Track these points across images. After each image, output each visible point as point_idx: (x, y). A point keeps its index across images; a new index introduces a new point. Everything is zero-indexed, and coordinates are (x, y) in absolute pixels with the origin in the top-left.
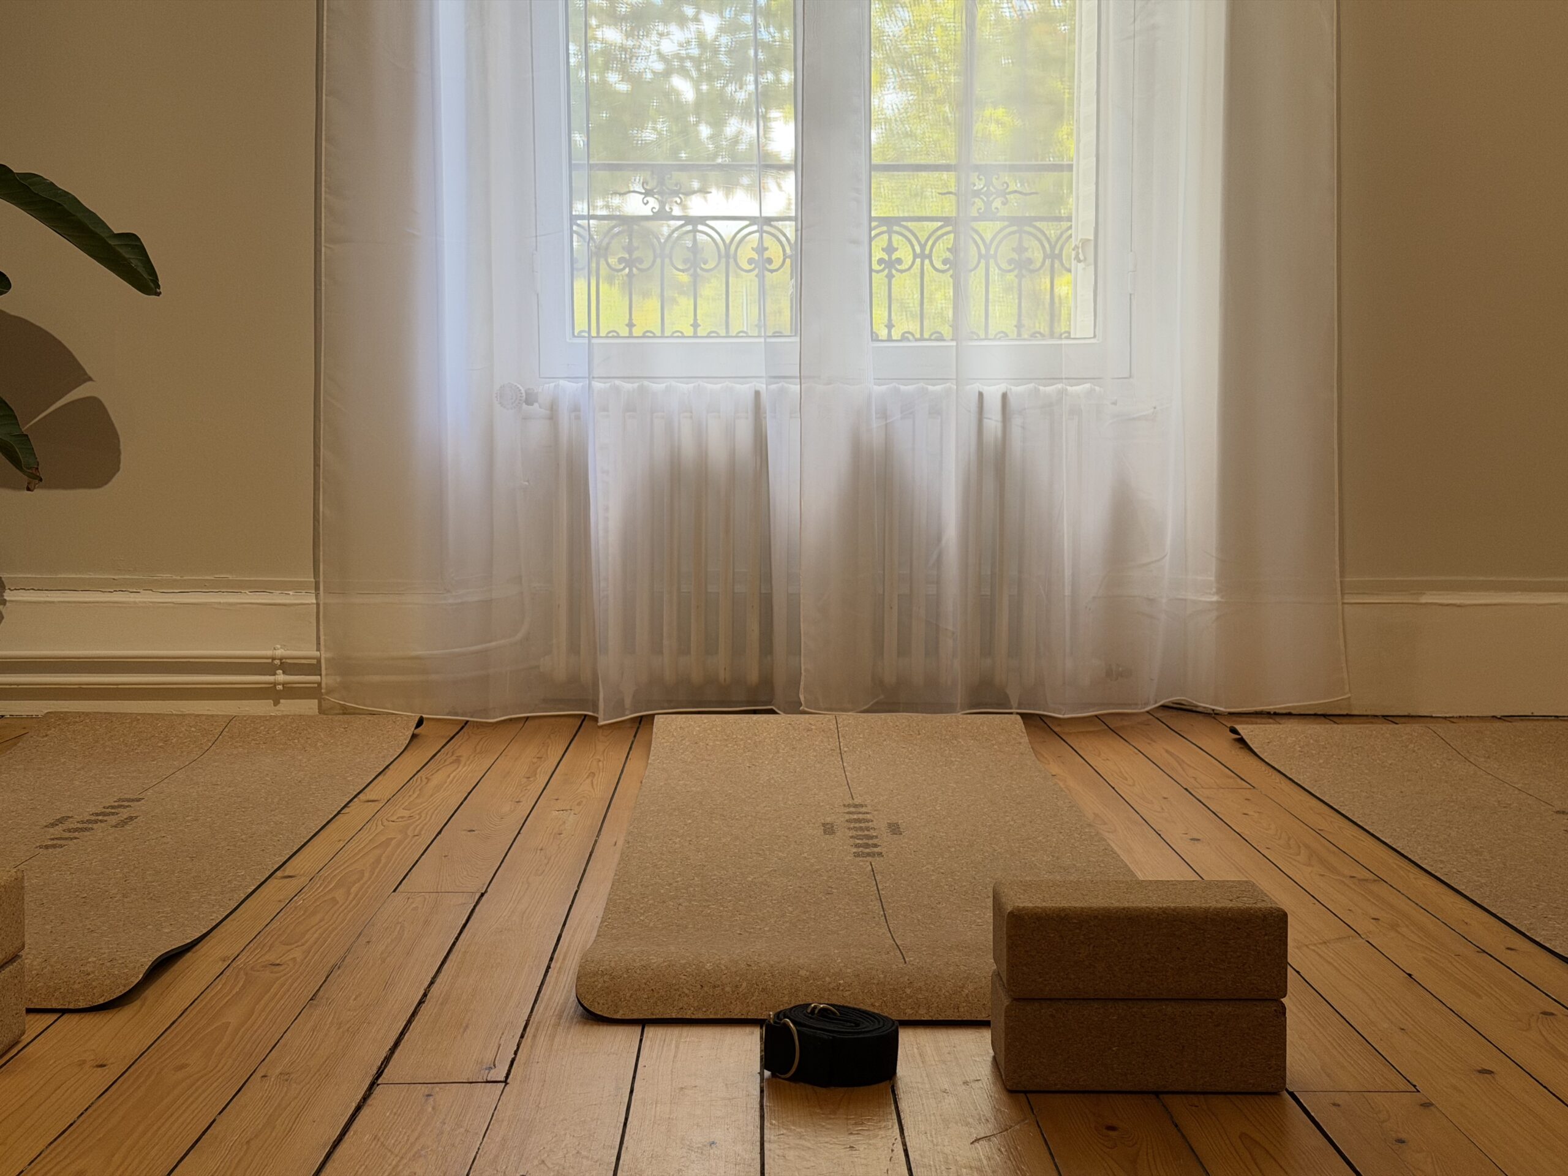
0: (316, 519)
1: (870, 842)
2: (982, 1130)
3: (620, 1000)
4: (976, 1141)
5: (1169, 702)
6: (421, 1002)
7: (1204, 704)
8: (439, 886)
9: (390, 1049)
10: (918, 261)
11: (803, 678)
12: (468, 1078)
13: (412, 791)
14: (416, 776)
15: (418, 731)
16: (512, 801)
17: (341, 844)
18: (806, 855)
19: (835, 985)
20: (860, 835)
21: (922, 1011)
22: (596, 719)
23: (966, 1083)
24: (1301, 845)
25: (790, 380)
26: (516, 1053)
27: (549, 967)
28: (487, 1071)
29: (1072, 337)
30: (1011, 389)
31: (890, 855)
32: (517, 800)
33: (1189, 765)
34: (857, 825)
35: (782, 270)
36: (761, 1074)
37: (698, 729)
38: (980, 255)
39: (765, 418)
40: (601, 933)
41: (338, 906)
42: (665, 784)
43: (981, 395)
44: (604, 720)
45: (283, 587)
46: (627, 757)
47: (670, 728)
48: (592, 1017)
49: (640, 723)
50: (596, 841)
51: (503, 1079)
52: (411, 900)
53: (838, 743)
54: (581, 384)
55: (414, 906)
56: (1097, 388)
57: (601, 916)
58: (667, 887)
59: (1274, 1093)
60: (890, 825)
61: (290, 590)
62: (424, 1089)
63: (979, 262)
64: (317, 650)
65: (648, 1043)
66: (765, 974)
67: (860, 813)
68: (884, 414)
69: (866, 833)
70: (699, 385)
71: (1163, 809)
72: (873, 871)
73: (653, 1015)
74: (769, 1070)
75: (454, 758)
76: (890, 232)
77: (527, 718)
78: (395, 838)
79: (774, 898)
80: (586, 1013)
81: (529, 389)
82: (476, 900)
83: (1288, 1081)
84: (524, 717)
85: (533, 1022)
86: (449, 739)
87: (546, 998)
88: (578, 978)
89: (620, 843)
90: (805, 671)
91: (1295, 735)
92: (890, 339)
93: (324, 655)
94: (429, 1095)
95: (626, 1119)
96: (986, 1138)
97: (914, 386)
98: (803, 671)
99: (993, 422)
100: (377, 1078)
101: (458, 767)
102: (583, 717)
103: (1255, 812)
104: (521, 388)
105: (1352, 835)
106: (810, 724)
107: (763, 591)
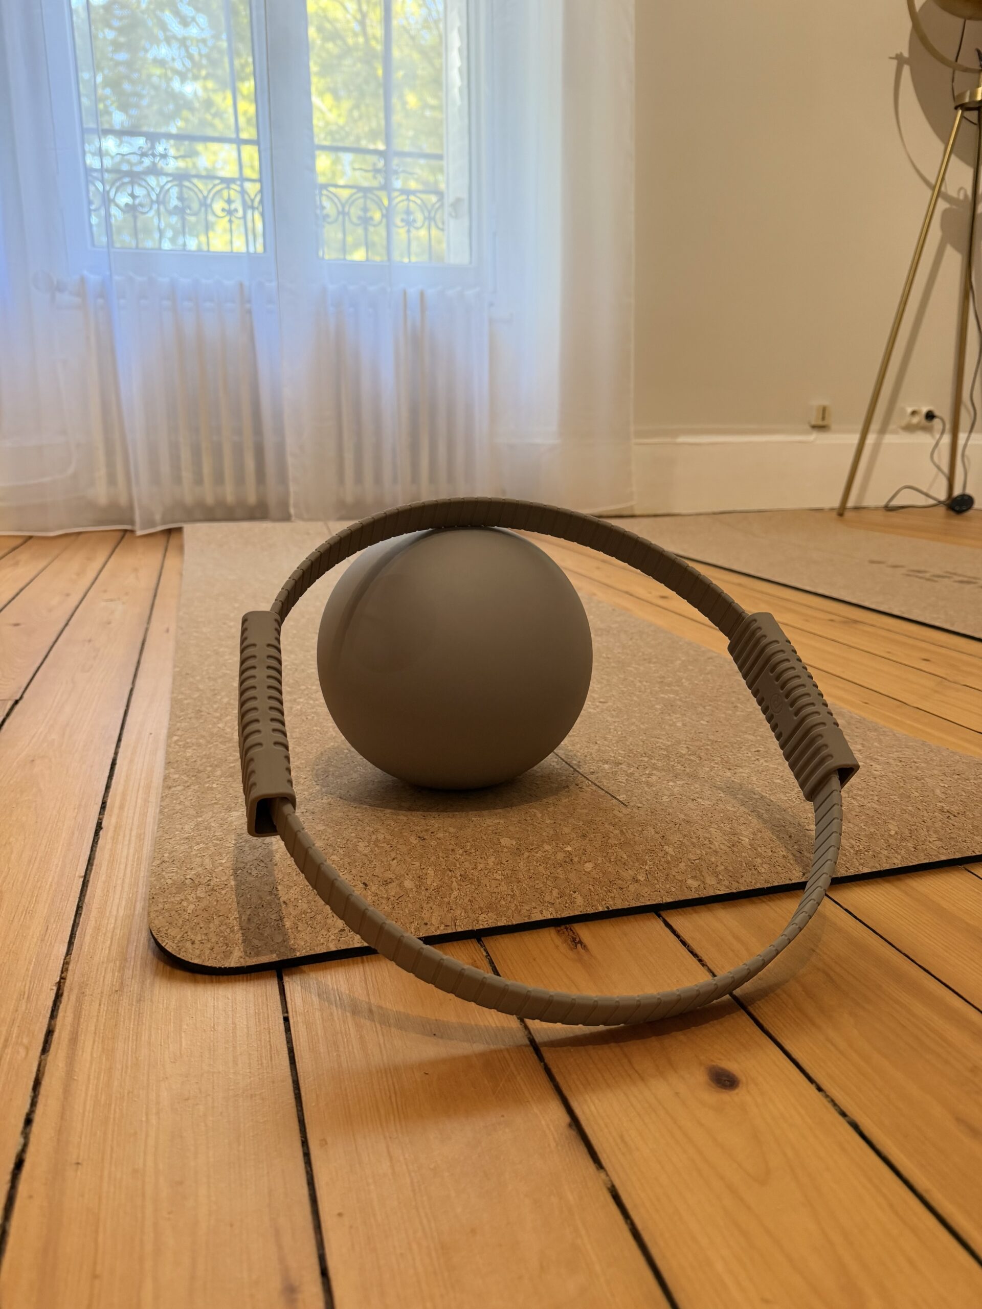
3: (233, 931)
10: (341, 216)
16: (61, 595)
22: (132, 531)
30: (425, 289)
32: (67, 594)
42: (204, 575)
43: (404, 292)
44: (141, 532)
46: (164, 556)
47: (197, 535)
48: (183, 969)
49: (172, 532)
50: (147, 627)
68: (337, 303)
73: (293, 951)
76: (321, 195)
82: (7, 710)
84: (78, 532)
86: (12, 549)
90: (293, 492)
97: (357, 285)
99: (414, 313)
102: (124, 531)
104: (52, 276)
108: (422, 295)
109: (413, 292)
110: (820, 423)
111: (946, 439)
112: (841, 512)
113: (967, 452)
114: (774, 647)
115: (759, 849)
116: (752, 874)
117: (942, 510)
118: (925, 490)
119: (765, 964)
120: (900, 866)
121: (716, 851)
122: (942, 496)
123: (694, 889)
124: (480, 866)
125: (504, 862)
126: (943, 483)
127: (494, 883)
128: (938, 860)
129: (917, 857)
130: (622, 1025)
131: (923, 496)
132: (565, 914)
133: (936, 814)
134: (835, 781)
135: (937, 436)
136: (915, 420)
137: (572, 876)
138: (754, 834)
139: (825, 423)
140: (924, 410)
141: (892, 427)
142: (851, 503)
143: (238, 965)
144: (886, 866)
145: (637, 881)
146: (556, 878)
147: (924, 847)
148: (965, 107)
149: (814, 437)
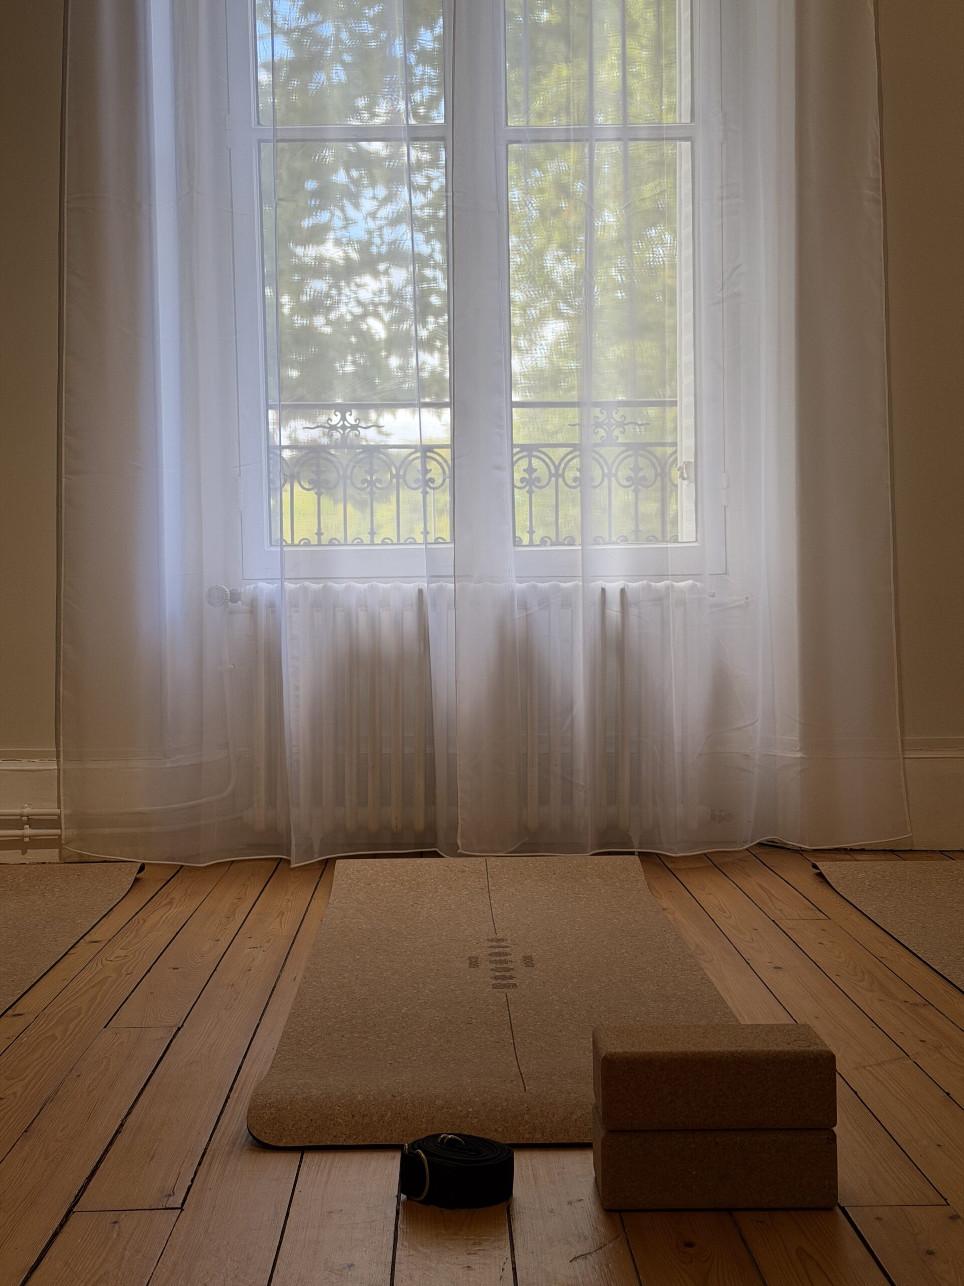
0: (57, 699)
1: (508, 974)
2: (579, 1249)
3: (284, 1130)
4: (574, 1259)
5: (765, 840)
6: (118, 1132)
7: (792, 843)
8: (144, 1022)
9: (87, 1178)
10: (553, 479)
11: (459, 826)
12: (150, 1206)
13: (130, 932)
14: (134, 919)
15: (140, 875)
16: (212, 940)
17: (66, 983)
18: (452, 987)
19: (465, 1112)
20: (500, 968)
21: (538, 1136)
22: (289, 862)
23: (570, 1203)
24: (865, 972)
25: (447, 579)
26: (192, 1181)
27: (228, 1097)
28: (166, 1199)
29: (680, 540)
30: (628, 585)
31: (523, 986)
32: (217, 939)
33: (777, 898)
34: (498, 958)
35: (442, 488)
36: (398, 1197)
37: (371, 872)
38: (604, 475)
39: (427, 610)
40: (275, 1065)
41: (57, 1041)
42: (341, 922)
43: (603, 590)
44: (296, 863)
45: (31, 756)
46: (312, 897)
47: (348, 871)
48: (261, 1146)
49: (326, 865)
50: (279, 976)
51: (179, 1206)
52: (118, 1035)
53: (487, 883)
54: (276, 585)
55: (120, 1041)
56: (698, 584)
57: (276, 1048)
58: (334, 1020)
59: (829, 1209)
60: (525, 958)
61: (35, 759)
62: (112, 1216)
63: (603, 480)
64: (58, 808)
65: (305, 1169)
66: (407, 1104)
67: (501, 947)
68: (524, 606)
69: (505, 965)
70: (372, 585)
71: (753, 940)
72: (507, 1001)
73: (311, 1142)
74: (404, 1194)
75: (168, 900)
76: (530, 457)
77: (233, 862)
78: (111, 977)
79: (423, 1028)
80: (255, 1141)
81: (233, 590)
82: (173, 1034)
83: (839, 1197)
84: (230, 861)
85: (210, 1151)
86: (165, 882)
87: (223, 1128)
88: (249, 1110)
89: (299, 977)
90: (462, 820)
91: (865, 871)
92: (531, 544)
93: (63, 812)
94: (116, 1222)
95: (280, 1243)
96: (584, 1256)
97: (549, 583)
98: (460, 821)
99: (614, 611)
100: (74, 1206)
101: (170, 909)
102: (279, 861)
103: (829, 942)
104: (226, 589)
105: (909, 963)
106: (464, 866)
107: (428, 752)
108: (623, 591)
109: (613, 587)
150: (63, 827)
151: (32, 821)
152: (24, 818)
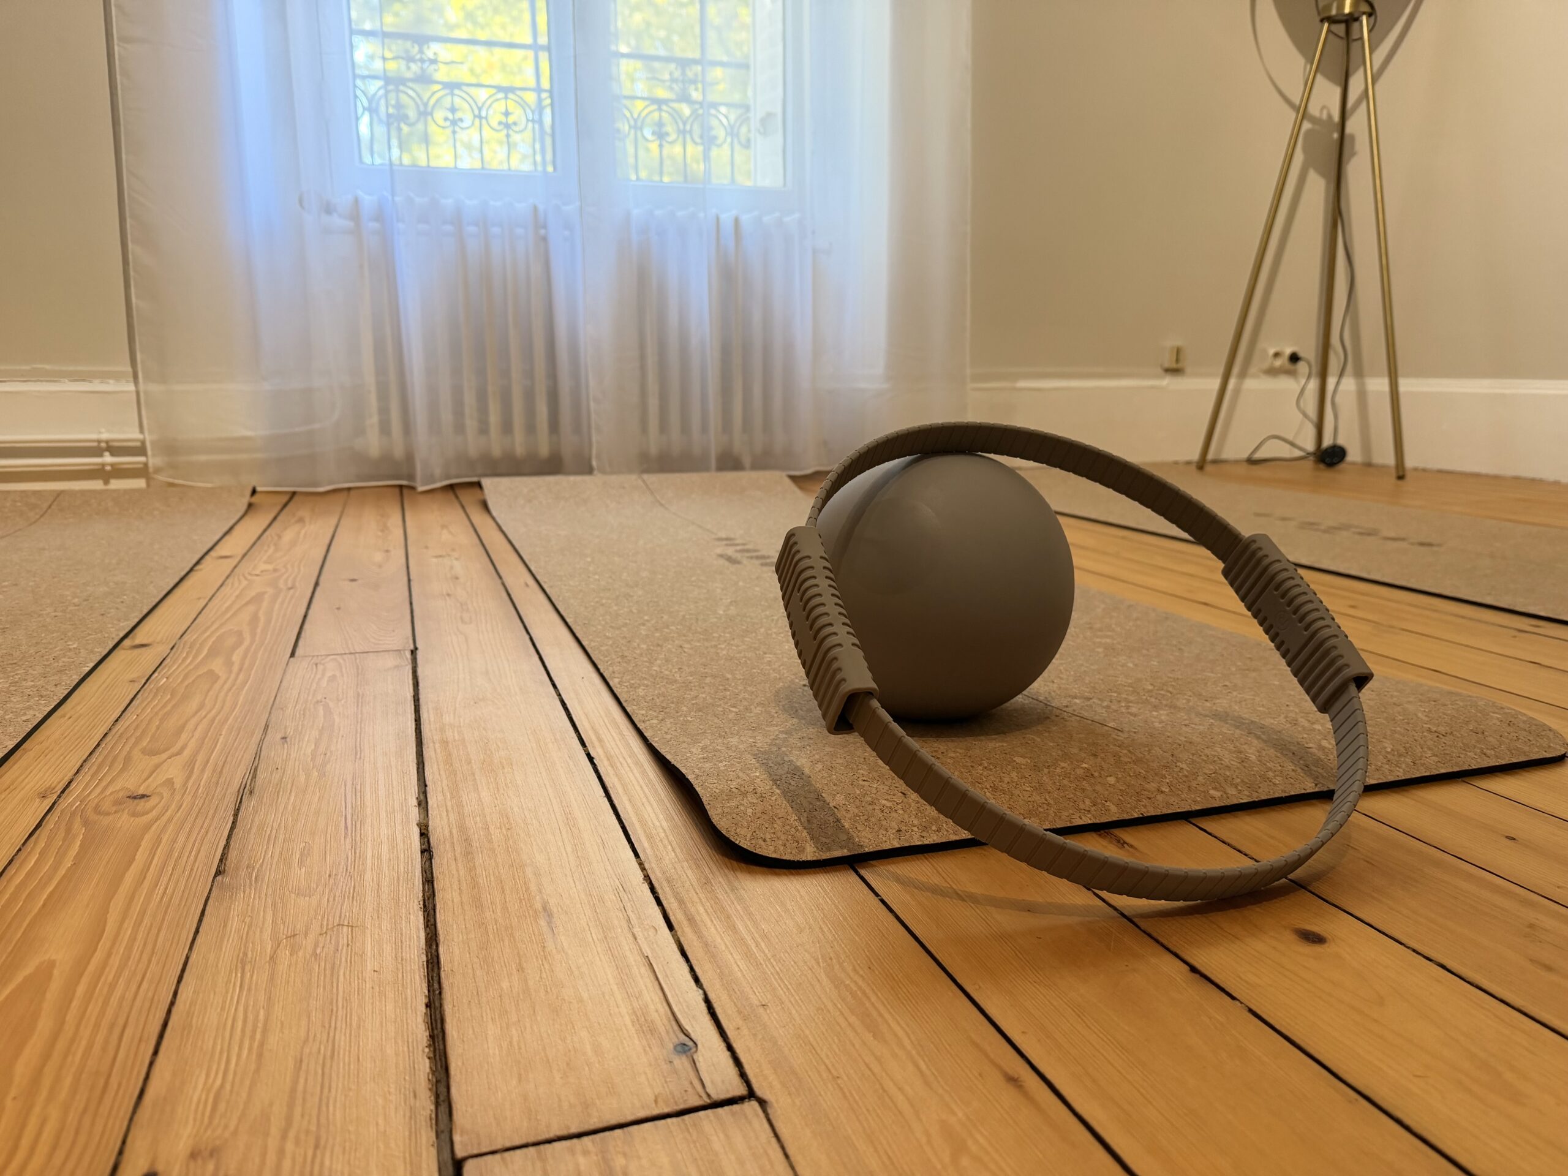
8: (350, 648)
13: (266, 546)
14: (265, 534)
15: (252, 500)
16: (379, 552)
17: (203, 603)
22: (414, 487)
30: (741, 215)
32: (386, 549)
37: (526, 489)
41: (221, 682)
42: (528, 530)
43: (716, 218)
44: (421, 488)
45: (104, 376)
46: (466, 513)
52: (320, 667)
53: (654, 497)
55: (326, 673)
61: (111, 379)
64: (141, 433)
75: (296, 518)
78: (267, 592)
82: (410, 660)
84: (348, 487)
86: (282, 507)
90: (595, 442)
93: (148, 437)
101: (305, 526)
102: (399, 487)
104: (323, 197)
106: (622, 482)
108: (737, 221)
109: (727, 218)
110: (1174, 366)
111: (1313, 385)
112: (1201, 465)
113: (1338, 399)
114: (1277, 567)
115: (1268, 764)
116: (1268, 785)
117: (1309, 464)
118: (1290, 438)
119: (1312, 853)
120: (1403, 778)
121: (1227, 766)
122: (1310, 446)
123: (1217, 798)
124: (1006, 780)
125: (1027, 776)
126: (1310, 431)
127: (1027, 794)
128: (1438, 773)
129: (1418, 770)
130: (1199, 901)
131: (1288, 446)
132: (1104, 819)
133: (1425, 734)
134: (1353, 688)
135: (1303, 381)
136: (1278, 363)
137: (1098, 788)
138: (1258, 751)
139: (1179, 366)
140: (1288, 351)
141: (1253, 370)
142: (1210, 456)
143: (815, 859)
144: (1391, 778)
145: (1162, 792)
146: (1084, 790)
147: (1422, 762)
148: (1332, 20)
149: (1167, 381)
150: (149, 452)
151: (113, 449)
152: (103, 445)
